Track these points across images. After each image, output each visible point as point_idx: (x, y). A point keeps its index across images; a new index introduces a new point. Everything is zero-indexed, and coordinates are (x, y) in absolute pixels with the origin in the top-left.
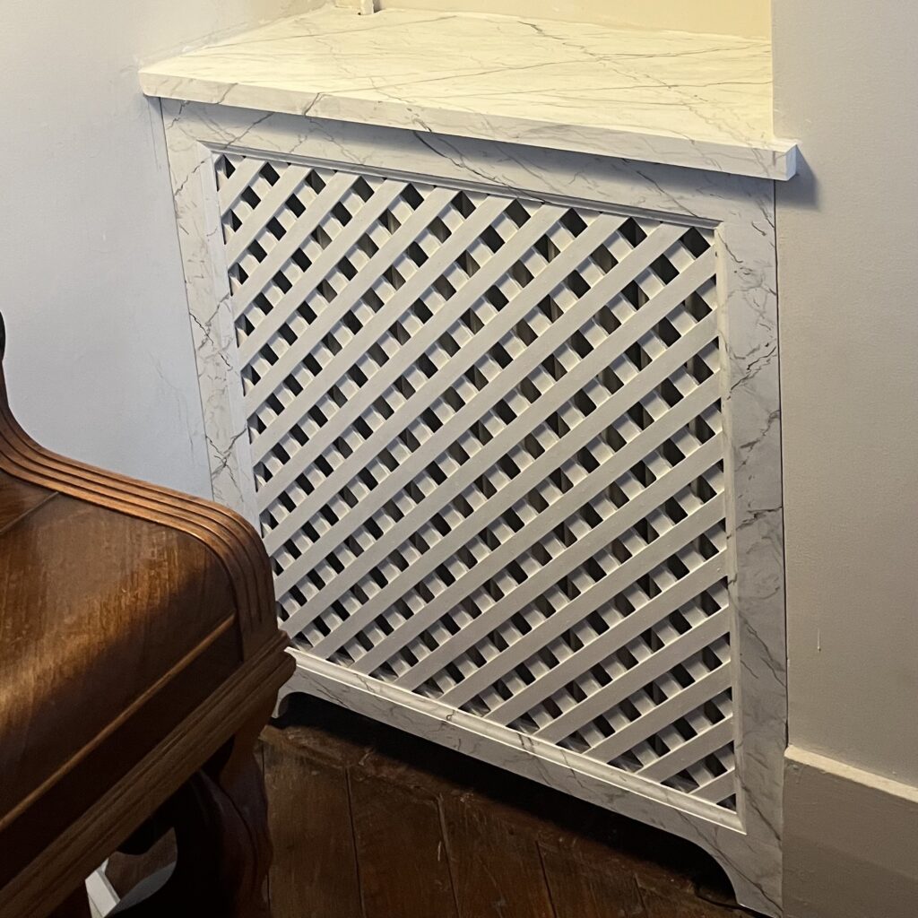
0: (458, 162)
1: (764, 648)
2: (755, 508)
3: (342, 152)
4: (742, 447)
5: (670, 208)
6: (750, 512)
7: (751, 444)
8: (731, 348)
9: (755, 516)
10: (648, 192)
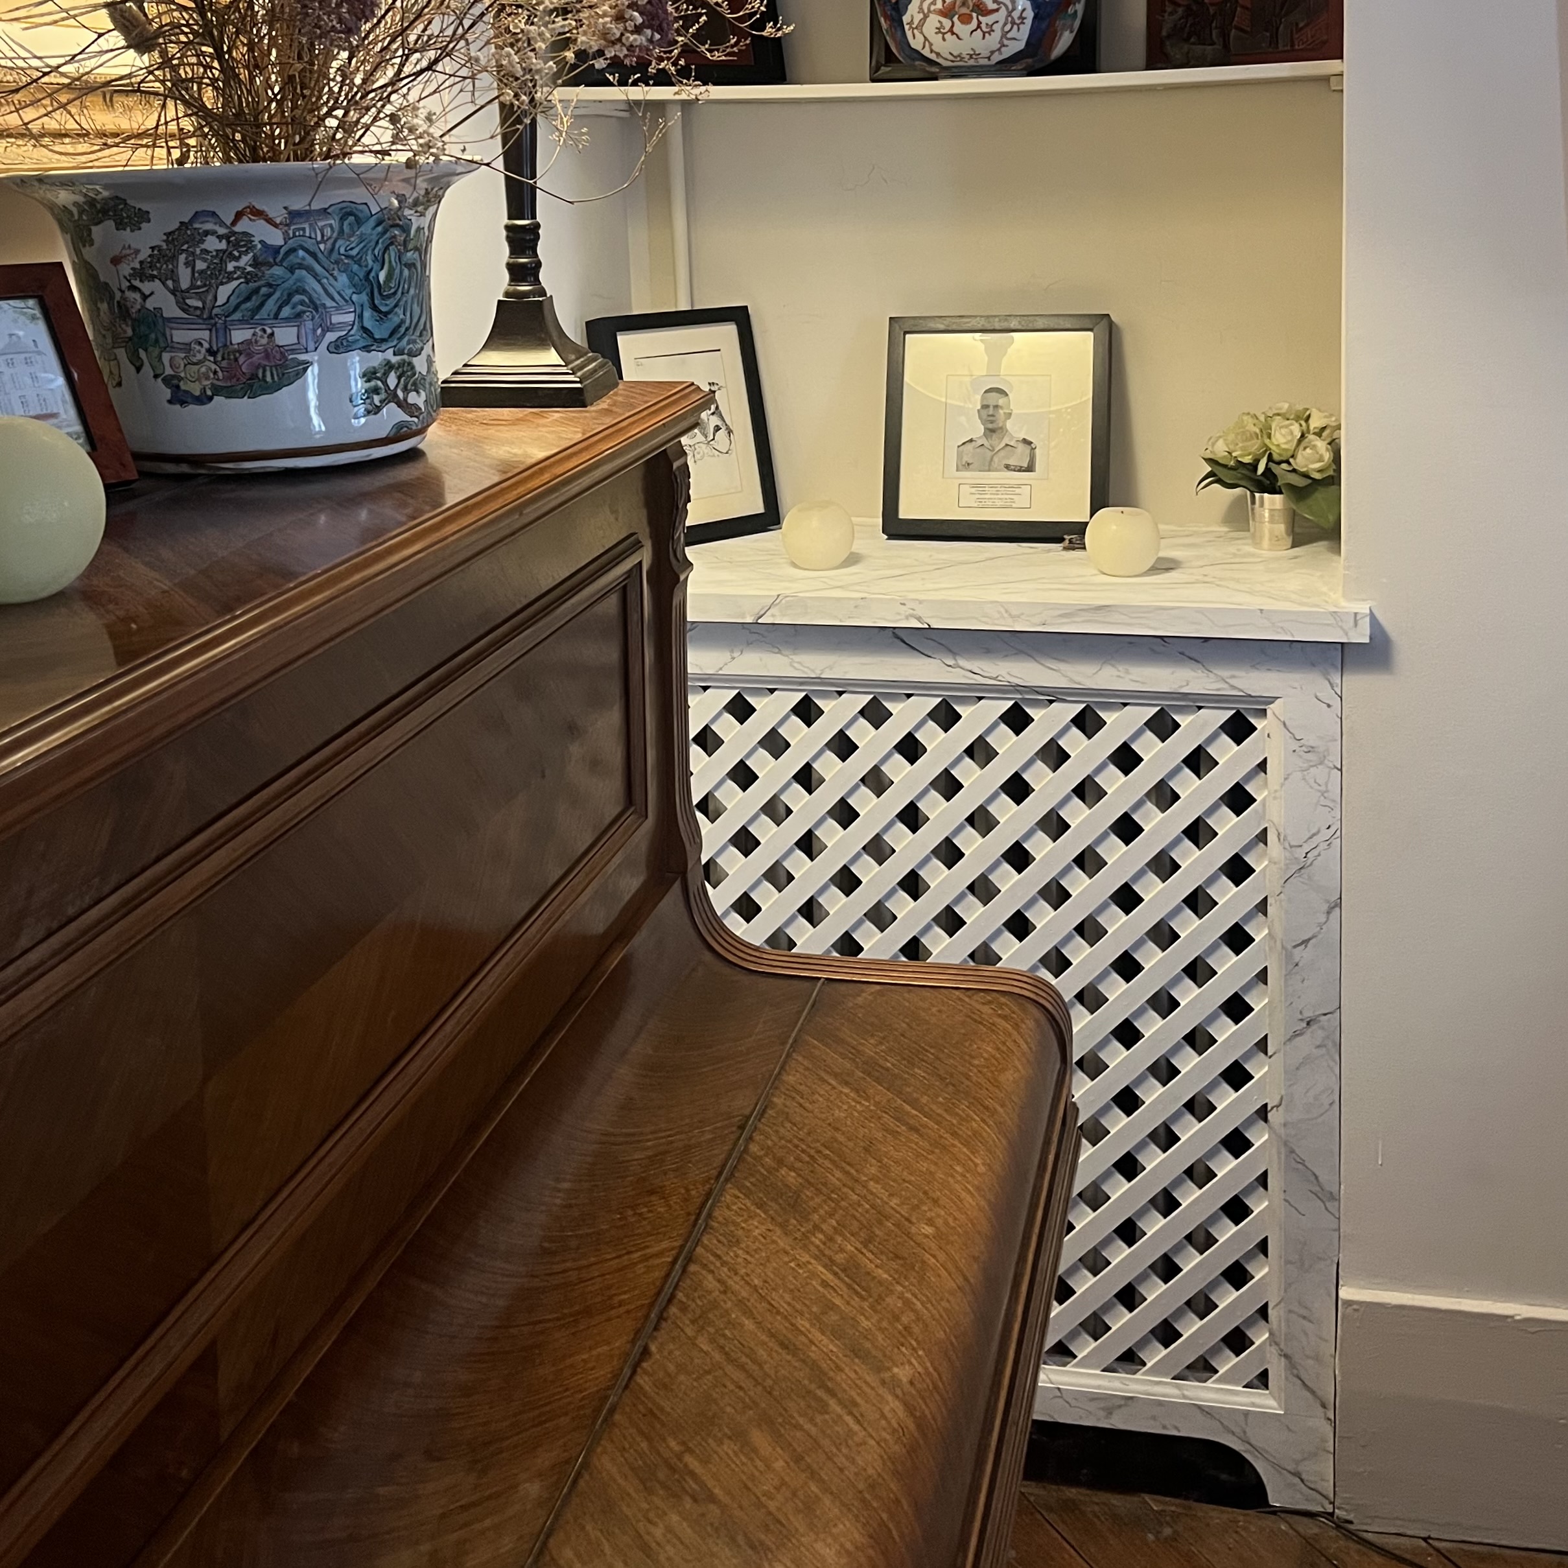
0: (951, 662)
1: (1313, 1179)
2: (1308, 1014)
3: (791, 665)
4: (1295, 947)
5: (1218, 690)
6: (1302, 1020)
7: (1305, 942)
8: (1285, 836)
9: (1308, 1023)
10: (1193, 674)
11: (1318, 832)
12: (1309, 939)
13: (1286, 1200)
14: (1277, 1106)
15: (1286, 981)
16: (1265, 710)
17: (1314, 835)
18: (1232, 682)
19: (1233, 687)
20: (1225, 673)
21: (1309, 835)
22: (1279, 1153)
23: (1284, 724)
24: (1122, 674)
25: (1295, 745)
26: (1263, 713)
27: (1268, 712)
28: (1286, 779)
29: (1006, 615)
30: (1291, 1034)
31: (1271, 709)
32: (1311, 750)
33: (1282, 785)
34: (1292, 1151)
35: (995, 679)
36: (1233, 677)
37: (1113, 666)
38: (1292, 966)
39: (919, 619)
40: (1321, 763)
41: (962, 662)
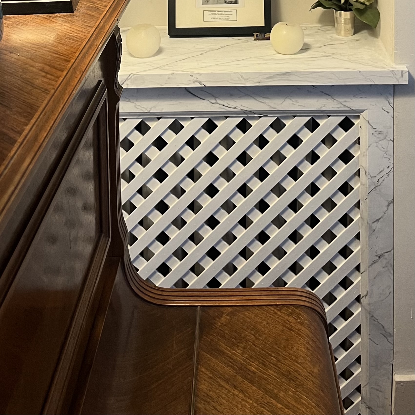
0: (213, 101)
1: (382, 327)
2: (379, 253)
4: (373, 223)
5: (338, 108)
6: (376, 256)
7: (378, 220)
8: (369, 173)
9: (379, 257)
10: (327, 101)
11: (384, 170)
12: (380, 218)
13: (369, 339)
14: (366, 296)
15: (369, 238)
16: (359, 116)
17: (381, 171)
18: (345, 104)
19: (345, 106)
20: (341, 100)
21: (379, 172)
22: (366, 318)
23: (368, 122)
24: (295, 103)
25: (373, 131)
26: (358, 117)
27: (360, 116)
28: (369, 147)
29: (241, 79)
30: (371, 262)
31: (361, 115)
32: (380, 133)
33: (367, 149)
34: (373, 316)
35: (235, 108)
36: (345, 101)
37: (291, 99)
38: (372, 232)
39: (200, 83)
40: (385, 138)
41: (219, 101)
